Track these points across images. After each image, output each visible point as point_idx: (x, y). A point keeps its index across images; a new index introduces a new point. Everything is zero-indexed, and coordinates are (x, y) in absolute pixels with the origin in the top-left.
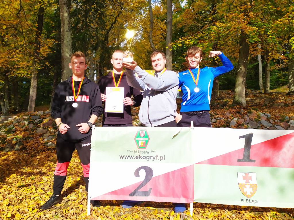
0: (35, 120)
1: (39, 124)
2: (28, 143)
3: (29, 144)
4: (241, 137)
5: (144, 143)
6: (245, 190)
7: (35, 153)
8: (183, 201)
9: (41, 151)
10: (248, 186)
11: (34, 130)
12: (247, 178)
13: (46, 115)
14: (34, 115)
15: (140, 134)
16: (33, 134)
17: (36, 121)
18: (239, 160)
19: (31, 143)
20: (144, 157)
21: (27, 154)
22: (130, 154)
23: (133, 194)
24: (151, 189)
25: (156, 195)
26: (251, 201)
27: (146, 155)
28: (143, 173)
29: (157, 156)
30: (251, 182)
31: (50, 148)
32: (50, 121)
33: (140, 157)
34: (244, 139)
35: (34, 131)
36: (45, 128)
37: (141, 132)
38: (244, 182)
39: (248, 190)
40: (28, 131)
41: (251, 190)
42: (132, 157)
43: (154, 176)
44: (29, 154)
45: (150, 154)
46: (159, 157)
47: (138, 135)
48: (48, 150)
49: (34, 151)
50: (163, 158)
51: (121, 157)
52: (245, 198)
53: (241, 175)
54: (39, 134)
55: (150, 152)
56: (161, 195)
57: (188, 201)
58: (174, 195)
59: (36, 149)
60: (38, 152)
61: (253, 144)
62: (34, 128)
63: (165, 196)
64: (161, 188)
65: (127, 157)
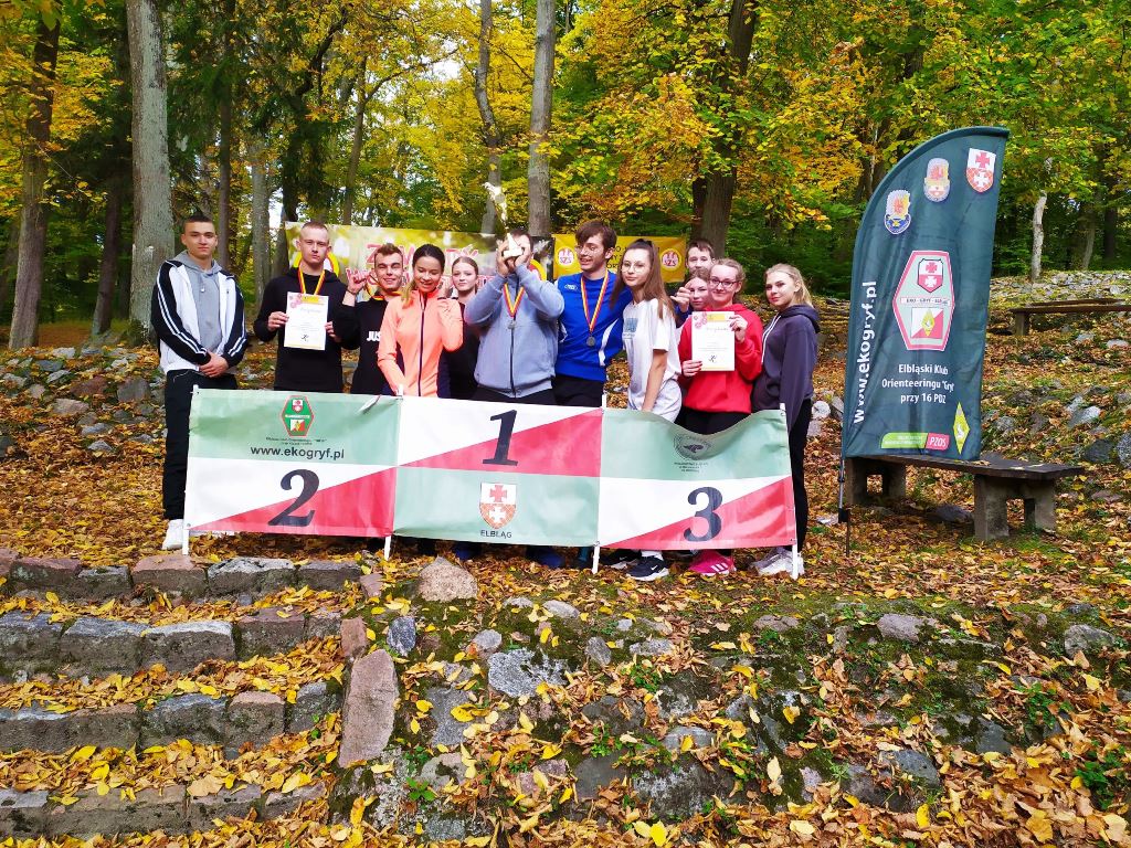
0: (51, 372)
1: (63, 387)
2: (30, 440)
3: (34, 443)
4: (493, 418)
5: (303, 424)
6: (491, 514)
7: (55, 469)
8: (372, 533)
9: (73, 463)
10: (497, 509)
11: (48, 404)
12: (498, 494)
13: (82, 360)
14: (46, 358)
15: (293, 407)
16: (45, 415)
17: (52, 378)
18: (485, 462)
19: (40, 440)
20: (303, 453)
21: (29, 471)
22: (273, 445)
23: (274, 522)
24: (312, 512)
25: (322, 523)
26: (500, 534)
27: (306, 448)
28: (298, 484)
29: (328, 451)
30: (505, 501)
31: (100, 457)
32: (97, 380)
33: (294, 452)
34: (499, 422)
35: (49, 408)
36: (82, 400)
37: (294, 401)
38: (491, 500)
39: (497, 515)
40: (27, 407)
41: (503, 515)
42: (276, 452)
43: (320, 488)
44: (36, 469)
45: (315, 446)
46: (332, 454)
47: (289, 409)
48: (95, 460)
49: (51, 462)
50: (338, 455)
51: (255, 451)
52: (490, 529)
53: (487, 487)
54: (64, 415)
55: (314, 443)
56: (332, 523)
57: (381, 532)
58: (357, 522)
59: (56, 458)
60: (63, 466)
61: (516, 430)
62: (46, 399)
63: (339, 525)
64: (334, 512)
65: (266, 451)
